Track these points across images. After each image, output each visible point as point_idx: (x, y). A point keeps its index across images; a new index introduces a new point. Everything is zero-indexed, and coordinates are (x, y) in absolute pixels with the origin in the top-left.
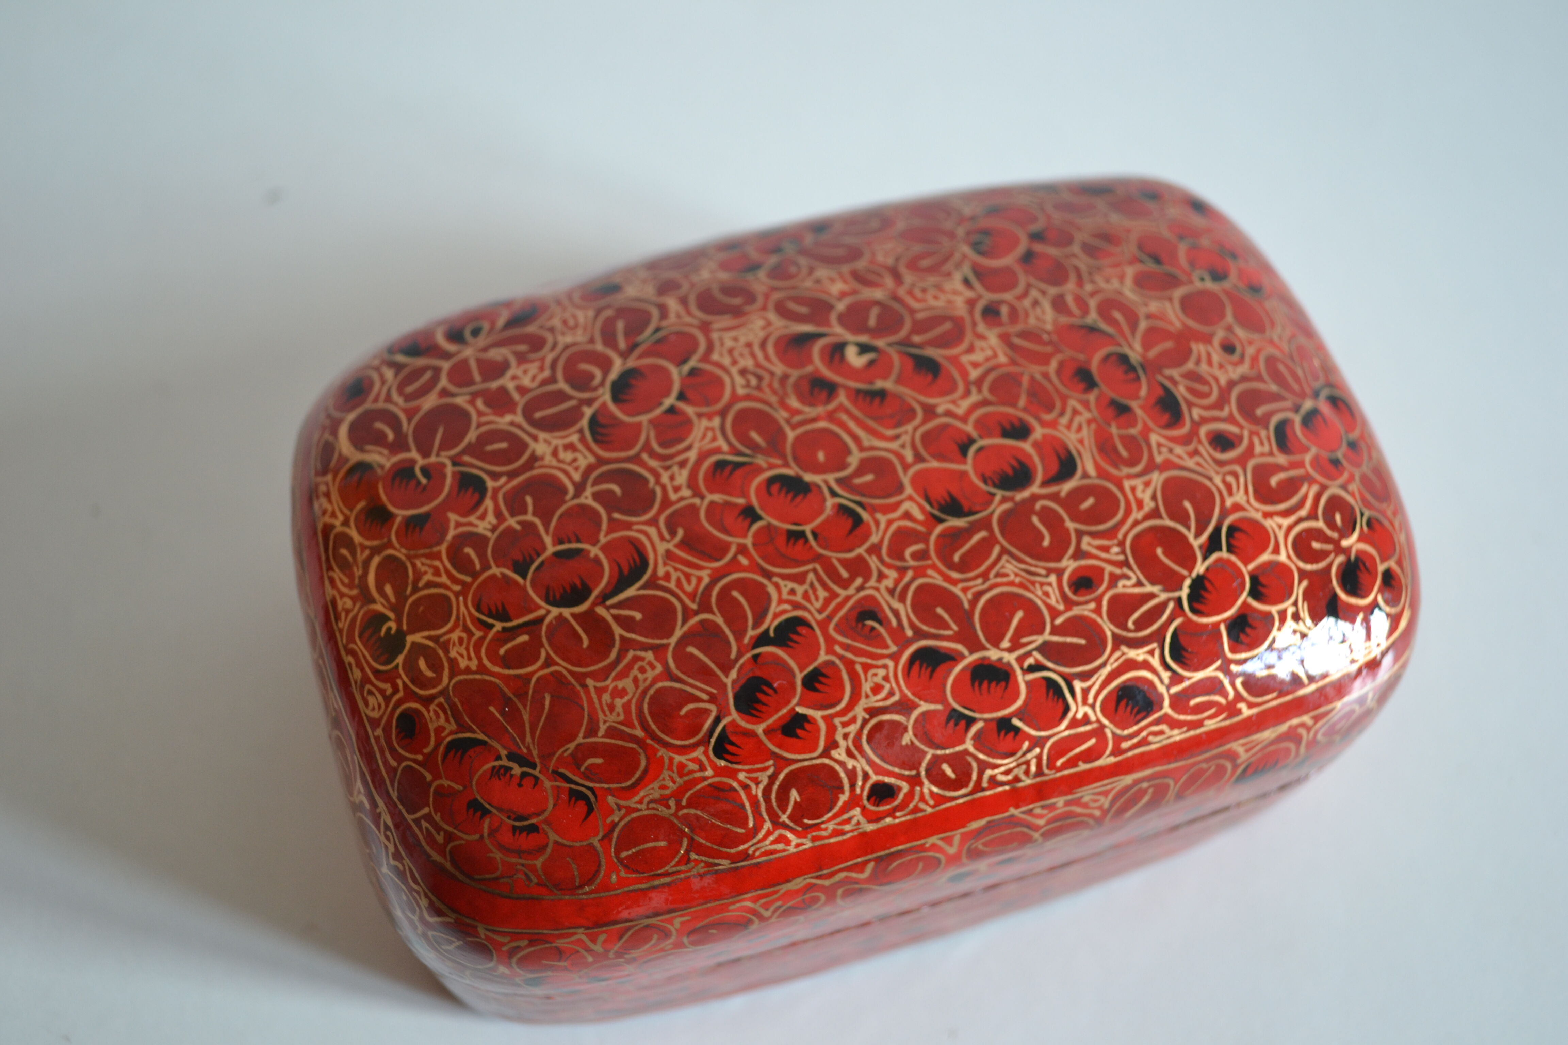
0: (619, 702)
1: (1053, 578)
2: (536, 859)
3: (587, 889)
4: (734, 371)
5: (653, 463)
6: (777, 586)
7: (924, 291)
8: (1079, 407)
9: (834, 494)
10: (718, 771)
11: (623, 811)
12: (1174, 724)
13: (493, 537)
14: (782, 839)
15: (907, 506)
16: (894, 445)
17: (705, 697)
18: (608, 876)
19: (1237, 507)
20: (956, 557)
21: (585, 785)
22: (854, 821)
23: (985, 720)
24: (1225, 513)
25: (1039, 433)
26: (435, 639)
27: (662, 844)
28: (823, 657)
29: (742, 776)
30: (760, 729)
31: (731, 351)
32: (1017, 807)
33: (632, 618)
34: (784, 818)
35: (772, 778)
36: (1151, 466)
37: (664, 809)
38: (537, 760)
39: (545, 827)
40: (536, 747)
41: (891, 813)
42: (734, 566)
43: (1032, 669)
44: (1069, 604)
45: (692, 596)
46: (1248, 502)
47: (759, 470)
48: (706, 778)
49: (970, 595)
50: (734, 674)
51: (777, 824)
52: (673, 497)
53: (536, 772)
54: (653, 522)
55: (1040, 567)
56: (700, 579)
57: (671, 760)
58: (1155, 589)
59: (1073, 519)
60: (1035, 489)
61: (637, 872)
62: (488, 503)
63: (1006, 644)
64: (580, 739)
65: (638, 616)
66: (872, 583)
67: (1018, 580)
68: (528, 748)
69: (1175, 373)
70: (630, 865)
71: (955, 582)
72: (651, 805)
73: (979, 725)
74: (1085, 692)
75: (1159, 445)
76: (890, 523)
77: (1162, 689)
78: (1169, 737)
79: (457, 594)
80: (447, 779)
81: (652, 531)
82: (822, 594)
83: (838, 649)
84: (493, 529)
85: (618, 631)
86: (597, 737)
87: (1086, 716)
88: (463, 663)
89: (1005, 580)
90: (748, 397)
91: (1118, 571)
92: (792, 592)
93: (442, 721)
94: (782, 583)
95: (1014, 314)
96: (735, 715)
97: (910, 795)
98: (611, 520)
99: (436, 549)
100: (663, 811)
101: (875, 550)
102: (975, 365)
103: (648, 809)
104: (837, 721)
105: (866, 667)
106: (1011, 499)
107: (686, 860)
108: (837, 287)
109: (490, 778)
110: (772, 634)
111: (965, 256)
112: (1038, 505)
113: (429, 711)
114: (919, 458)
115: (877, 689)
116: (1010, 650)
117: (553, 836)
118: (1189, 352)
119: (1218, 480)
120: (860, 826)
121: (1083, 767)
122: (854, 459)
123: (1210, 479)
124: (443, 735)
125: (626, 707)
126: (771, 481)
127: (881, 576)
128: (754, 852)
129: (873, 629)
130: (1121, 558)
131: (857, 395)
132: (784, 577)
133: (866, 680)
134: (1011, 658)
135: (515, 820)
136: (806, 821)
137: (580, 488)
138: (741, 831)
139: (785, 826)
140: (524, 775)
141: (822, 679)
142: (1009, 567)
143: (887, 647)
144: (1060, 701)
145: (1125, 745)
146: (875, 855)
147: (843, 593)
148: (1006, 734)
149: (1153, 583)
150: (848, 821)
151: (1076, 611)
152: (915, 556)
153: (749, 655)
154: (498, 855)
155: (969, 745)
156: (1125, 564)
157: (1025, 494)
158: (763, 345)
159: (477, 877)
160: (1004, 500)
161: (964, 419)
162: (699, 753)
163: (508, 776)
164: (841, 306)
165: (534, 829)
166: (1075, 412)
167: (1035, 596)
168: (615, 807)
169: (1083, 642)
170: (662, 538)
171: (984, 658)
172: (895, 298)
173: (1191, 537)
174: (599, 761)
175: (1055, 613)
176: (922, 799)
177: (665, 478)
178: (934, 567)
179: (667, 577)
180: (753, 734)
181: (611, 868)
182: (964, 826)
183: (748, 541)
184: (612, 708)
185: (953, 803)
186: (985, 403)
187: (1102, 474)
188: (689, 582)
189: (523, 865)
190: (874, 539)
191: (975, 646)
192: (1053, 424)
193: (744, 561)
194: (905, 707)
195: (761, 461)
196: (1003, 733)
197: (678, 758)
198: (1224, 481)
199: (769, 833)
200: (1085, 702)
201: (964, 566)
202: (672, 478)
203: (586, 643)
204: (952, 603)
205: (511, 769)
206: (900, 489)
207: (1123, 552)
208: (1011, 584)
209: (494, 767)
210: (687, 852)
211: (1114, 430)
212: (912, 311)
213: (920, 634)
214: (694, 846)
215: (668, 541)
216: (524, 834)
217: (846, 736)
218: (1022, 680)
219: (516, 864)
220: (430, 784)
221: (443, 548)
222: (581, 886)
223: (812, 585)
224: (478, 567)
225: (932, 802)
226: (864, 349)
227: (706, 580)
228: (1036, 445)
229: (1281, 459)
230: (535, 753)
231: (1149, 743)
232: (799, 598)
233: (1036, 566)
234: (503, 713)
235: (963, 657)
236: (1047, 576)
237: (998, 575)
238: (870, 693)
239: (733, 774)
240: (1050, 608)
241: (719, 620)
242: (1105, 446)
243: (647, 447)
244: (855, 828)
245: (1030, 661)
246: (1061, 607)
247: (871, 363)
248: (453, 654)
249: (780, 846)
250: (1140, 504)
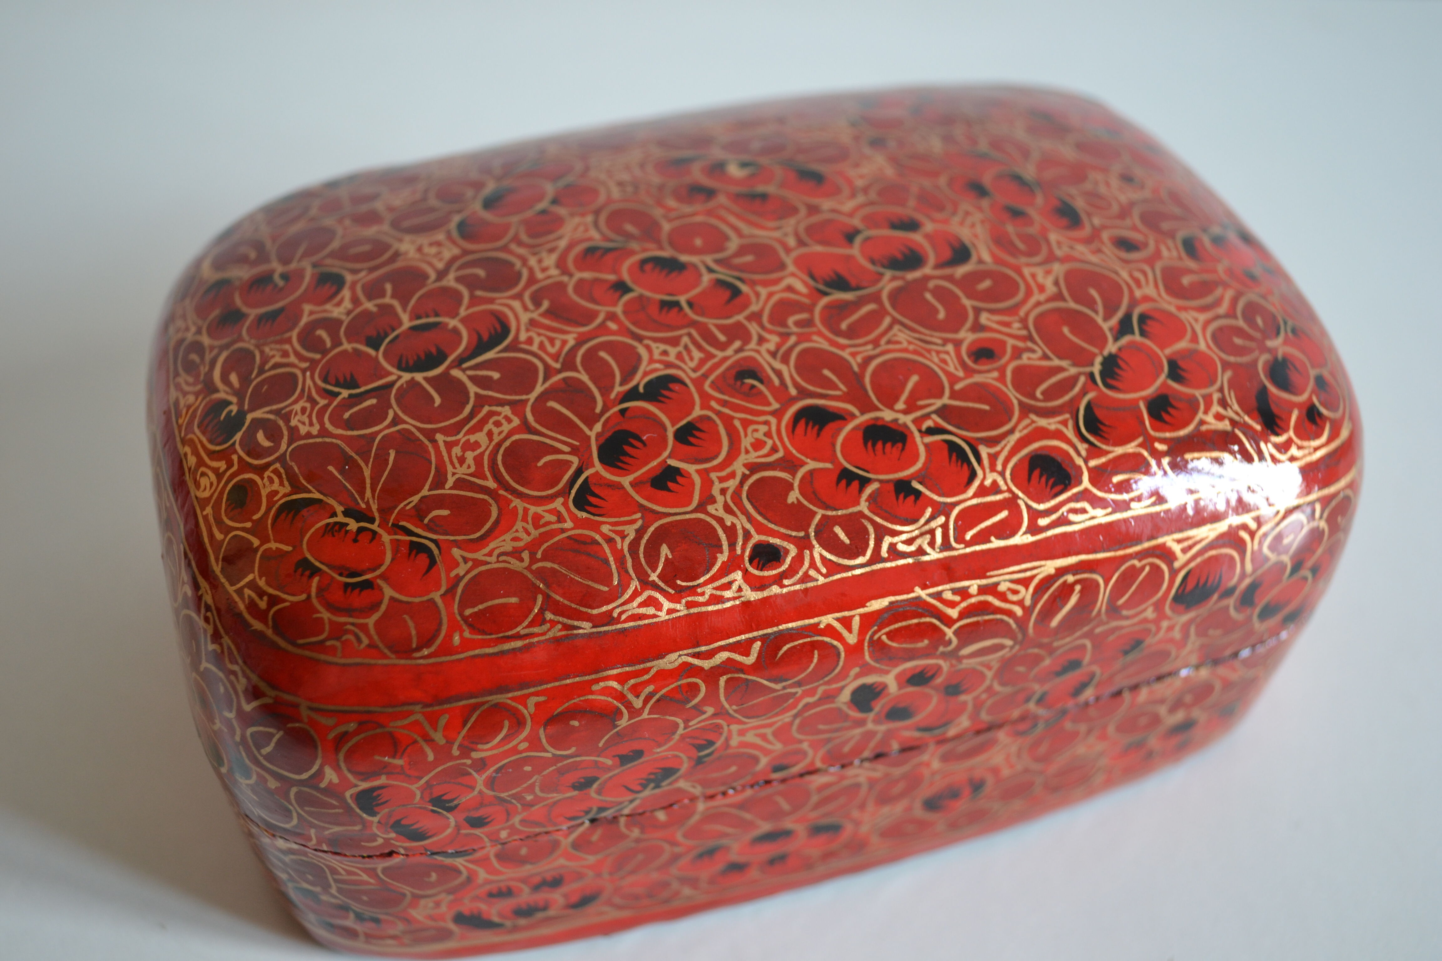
0: (470, 455)
1: (950, 348)
2: (369, 617)
3: (426, 652)
4: (611, 183)
5: (521, 251)
6: (648, 348)
8: (971, 209)
9: (710, 270)
10: (579, 523)
11: (470, 564)
12: (1097, 502)
13: (346, 320)
14: (651, 602)
15: (790, 281)
16: (777, 234)
17: (566, 449)
18: (449, 636)
19: (1146, 299)
20: (844, 326)
21: (426, 537)
22: (735, 587)
23: (881, 481)
24: (1134, 302)
25: (929, 227)
26: (277, 412)
27: (514, 600)
28: (697, 412)
29: (605, 529)
30: (626, 481)
31: (608, 170)
32: (924, 587)
33: (490, 378)
34: (654, 577)
35: (640, 533)
36: (1051, 258)
37: (517, 562)
38: (376, 515)
39: (380, 582)
40: (376, 501)
41: (778, 580)
42: (602, 329)
43: (930, 431)
44: (969, 372)
45: (556, 357)
46: (1160, 295)
47: (632, 253)
48: (563, 530)
49: (859, 359)
50: (598, 427)
51: (646, 584)
52: (540, 275)
53: (375, 527)
54: (519, 297)
55: (936, 337)
56: (564, 342)
57: (526, 511)
58: (1064, 363)
59: (969, 296)
60: (928, 270)
61: (484, 633)
62: (346, 293)
63: (900, 405)
64: (425, 492)
65: (496, 375)
66: (753, 345)
67: (911, 347)
68: (367, 503)
69: (1072, 190)
70: (475, 623)
71: (843, 347)
72: (501, 558)
73: (875, 486)
74: (993, 458)
75: (1059, 243)
76: (770, 295)
77: (1080, 462)
78: (1093, 518)
79: (304, 371)
80: (275, 542)
81: (516, 304)
82: (697, 355)
83: (713, 404)
84: (349, 313)
85: (473, 389)
86: (444, 489)
87: (995, 483)
88: (303, 430)
89: (897, 347)
90: (623, 200)
91: (1020, 344)
92: (665, 353)
93: (276, 486)
94: (653, 345)
95: (901, 143)
96: (598, 467)
97: (799, 560)
98: (472, 297)
99: (287, 335)
100: (515, 565)
101: (756, 317)
102: (861, 177)
103: (498, 562)
104: (713, 476)
105: (746, 423)
106: (903, 278)
107: (539, 620)
109: (323, 536)
110: (641, 389)
112: (931, 284)
113: (262, 478)
114: (801, 243)
115: (758, 445)
116: (906, 412)
117: (389, 592)
118: (1086, 177)
119: (1125, 275)
120: (742, 594)
121: (996, 543)
122: (734, 244)
123: (1117, 273)
124: (276, 499)
125: (478, 460)
126: (644, 262)
127: (761, 340)
128: (621, 614)
129: (753, 387)
130: (1024, 333)
131: (737, 198)
132: (655, 340)
133: (746, 435)
134: (907, 420)
135: (348, 576)
136: (679, 582)
137: (441, 275)
138: (606, 589)
139: (655, 587)
140: (360, 530)
141: (695, 433)
142: (902, 336)
143: (769, 404)
144: (965, 466)
145: (1043, 522)
146: (761, 633)
147: (720, 354)
148: (905, 498)
149: (1061, 357)
150: (728, 586)
151: (977, 378)
152: (797, 324)
153: (616, 409)
154: (325, 615)
155: (863, 507)
156: (1030, 338)
157: (916, 274)
158: (642, 165)
159: (301, 641)
160: (894, 279)
161: (851, 215)
162: (558, 504)
163: (343, 531)
164: (723, 140)
165: (369, 585)
166: (967, 213)
167: (933, 362)
168: (460, 560)
169: (986, 407)
170: (526, 309)
171: (877, 419)
173: (1099, 319)
174: (445, 512)
175: (953, 379)
176: (813, 565)
177: (533, 262)
178: (820, 334)
179: (530, 341)
180: (619, 486)
181: (454, 627)
182: (864, 606)
183: (619, 310)
184: (462, 460)
185: (849, 574)
186: (872, 203)
187: (997, 260)
188: (553, 344)
189: (353, 624)
190: (754, 308)
191: (866, 407)
192: (946, 222)
193: (613, 326)
194: (790, 464)
195: (634, 245)
196: (901, 496)
197: (533, 509)
198: (1131, 276)
199: (636, 594)
200: (993, 469)
201: (852, 333)
202: (540, 261)
203: (438, 401)
204: (841, 367)
205: (347, 524)
206: (782, 266)
207: (1026, 327)
208: (905, 350)
209: (328, 524)
210: (542, 610)
211: (1010, 228)
212: (795, 143)
213: (803, 393)
214: (550, 604)
215: (532, 311)
216: (357, 591)
217: (723, 491)
218: (920, 442)
219: (346, 624)
220: (258, 548)
221: (294, 334)
222: (419, 649)
223: (686, 347)
224: (329, 344)
225: (824, 571)
226: (745, 165)
227: (571, 343)
228: (927, 236)
229: (1192, 264)
230: (374, 507)
231: (1070, 523)
232: (672, 358)
233: (932, 336)
234: (341, 471)
235: (853, 417)
236: (944, 345)
237: (889, 342)
238: (750, 448)
239: (596, 527)
240: (948, 374)
241: (584, 377)
242: (1000, 240)
243: (516, 240)
244: (736, 595)
245: (928, 423)
246: (961, 374)
247: (753, 174)
248: (294, 423)
249: (651, 611)
250: (1042, 289)
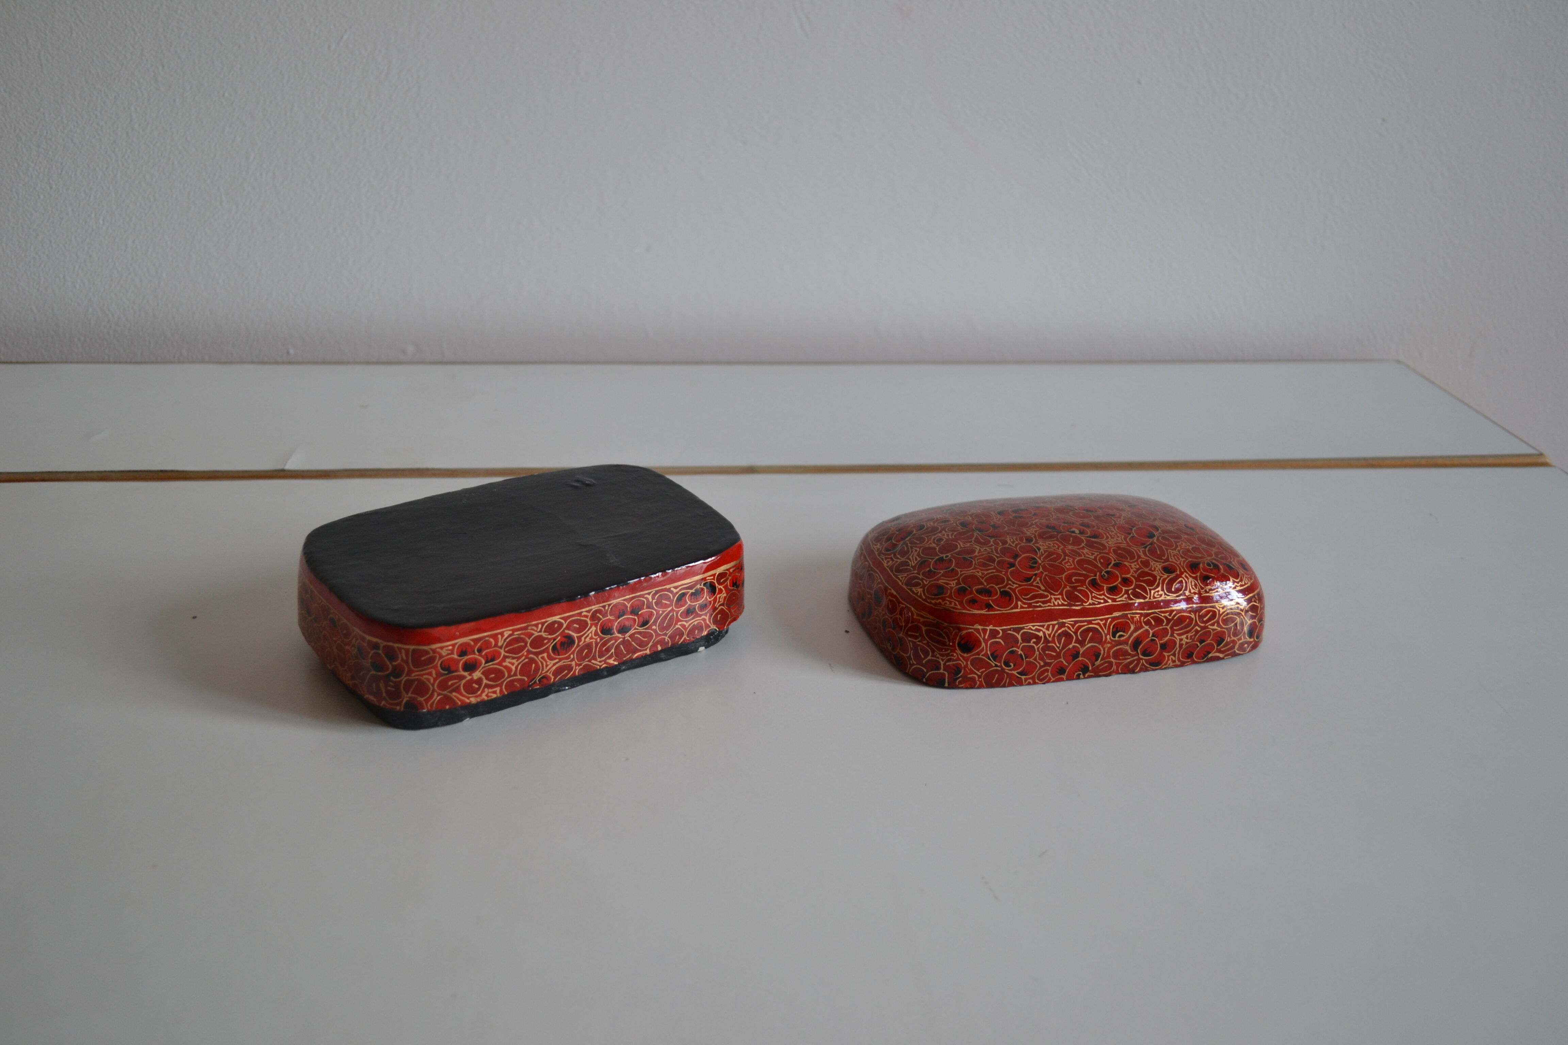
4: (1115, 532)
7: (1054, 546)
31: (1118, 537)
69: (961, 530)
75: (968, 518)
90: (1109, 526)
95: (1021, 539)
102: (1034, 528)
108: (1085, 551)
111: (1040, 558)
118: (955, 536)
158: (1107, 538)
161: (1036, 519)
164: (1083, 545)
172: (1064, 545)
212: (1058, 540)
226: (1074, 532)
247: (1070, 529)
